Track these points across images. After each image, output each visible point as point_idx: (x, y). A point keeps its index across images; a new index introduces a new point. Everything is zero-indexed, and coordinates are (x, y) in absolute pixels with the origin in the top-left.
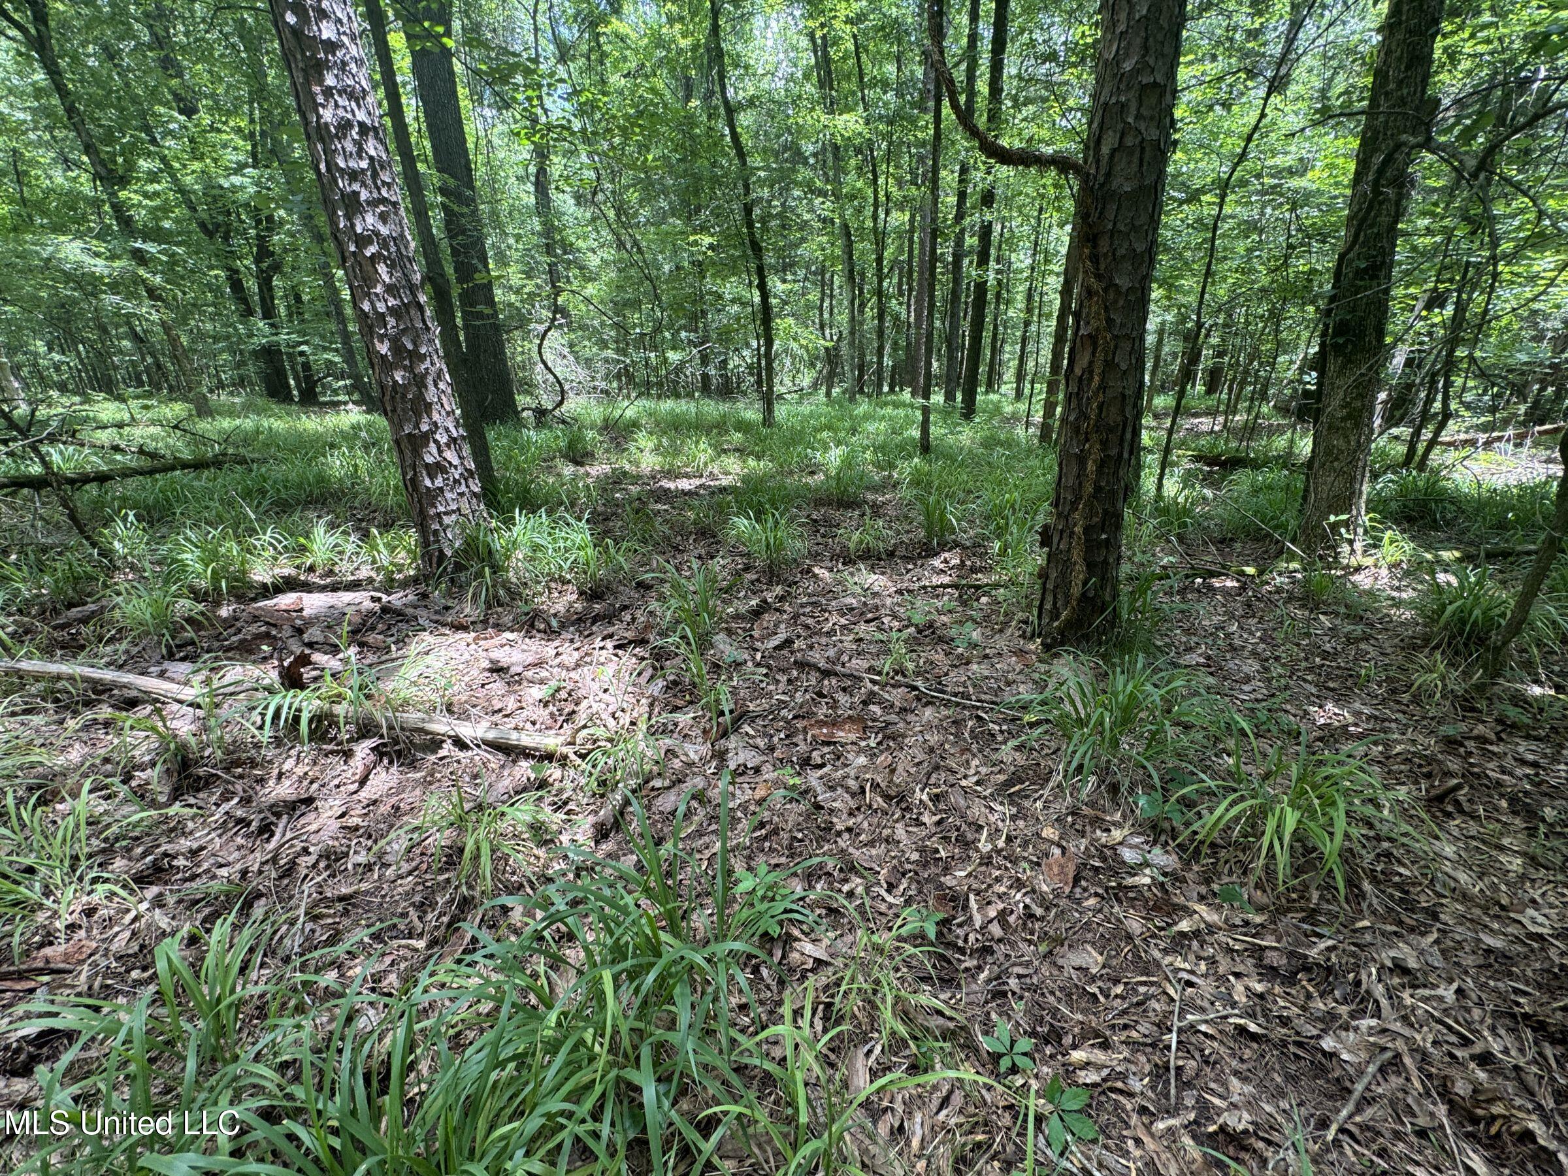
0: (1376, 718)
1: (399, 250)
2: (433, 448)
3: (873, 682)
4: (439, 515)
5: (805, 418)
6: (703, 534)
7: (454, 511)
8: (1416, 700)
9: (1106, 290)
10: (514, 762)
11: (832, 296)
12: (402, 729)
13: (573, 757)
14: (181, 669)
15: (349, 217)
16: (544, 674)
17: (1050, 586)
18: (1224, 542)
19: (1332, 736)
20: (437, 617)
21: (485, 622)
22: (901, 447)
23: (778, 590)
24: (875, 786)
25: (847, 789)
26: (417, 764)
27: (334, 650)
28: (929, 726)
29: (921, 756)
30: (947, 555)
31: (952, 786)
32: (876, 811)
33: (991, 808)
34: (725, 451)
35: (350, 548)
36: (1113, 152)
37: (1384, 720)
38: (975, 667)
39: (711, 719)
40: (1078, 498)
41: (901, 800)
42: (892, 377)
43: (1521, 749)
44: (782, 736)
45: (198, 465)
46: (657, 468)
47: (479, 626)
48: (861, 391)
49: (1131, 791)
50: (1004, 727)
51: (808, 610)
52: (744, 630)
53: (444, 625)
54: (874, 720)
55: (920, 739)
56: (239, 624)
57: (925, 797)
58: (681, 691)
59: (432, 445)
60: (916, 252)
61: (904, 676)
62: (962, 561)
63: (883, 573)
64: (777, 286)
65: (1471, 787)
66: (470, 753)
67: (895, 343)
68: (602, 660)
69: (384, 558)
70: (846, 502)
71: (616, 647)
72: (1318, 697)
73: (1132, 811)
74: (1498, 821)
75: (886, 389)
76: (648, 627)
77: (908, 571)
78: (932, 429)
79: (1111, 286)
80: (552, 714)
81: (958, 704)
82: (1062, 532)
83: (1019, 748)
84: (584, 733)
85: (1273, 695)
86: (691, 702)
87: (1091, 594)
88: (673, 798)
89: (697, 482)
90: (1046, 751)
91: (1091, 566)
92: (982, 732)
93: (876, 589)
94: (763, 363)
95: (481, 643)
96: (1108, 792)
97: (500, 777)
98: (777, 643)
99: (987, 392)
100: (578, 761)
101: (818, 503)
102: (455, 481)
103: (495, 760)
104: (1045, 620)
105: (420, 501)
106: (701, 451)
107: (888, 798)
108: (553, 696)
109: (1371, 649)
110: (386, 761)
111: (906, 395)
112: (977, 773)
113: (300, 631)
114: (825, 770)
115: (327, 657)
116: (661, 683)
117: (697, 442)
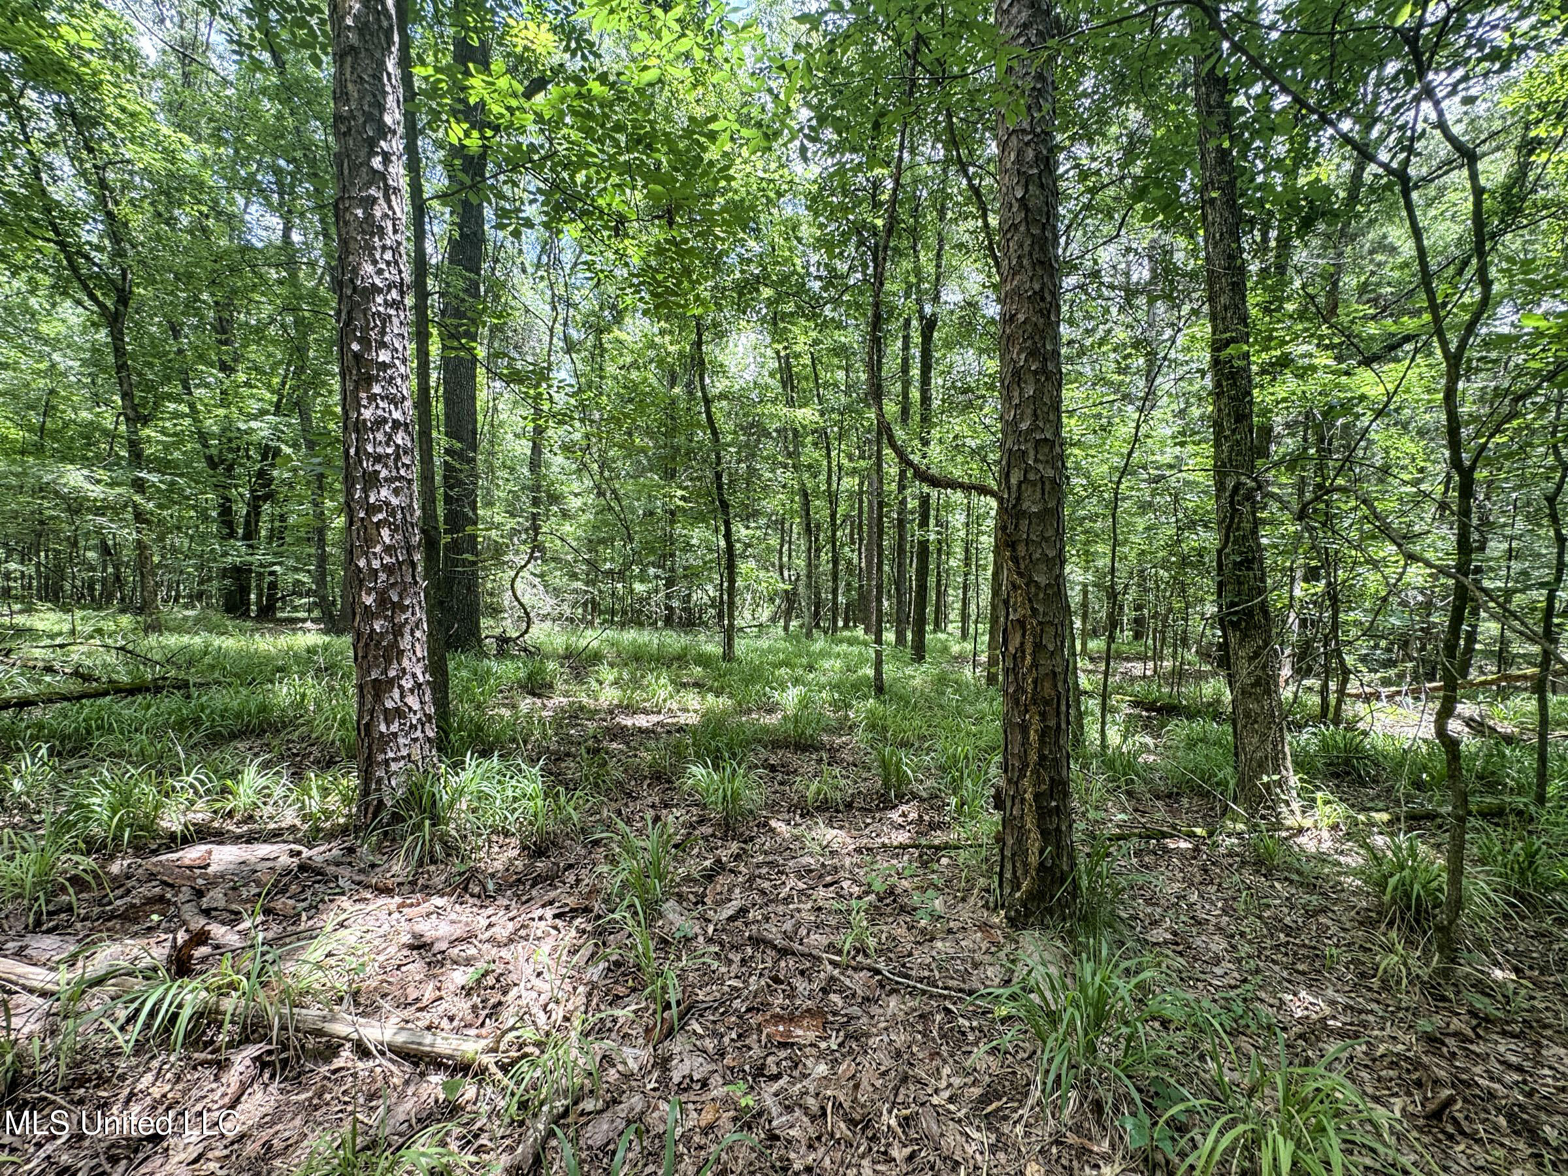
0: (1352, 1008)
1: (404, 517)
2: (396, 694)
3: (832, 962)
4: (387, 762)
5: (764, 653)
6: (658, 778)
7: (403, 757)
8: (1385, 986)
9: (1027, 585)
10: (422, 1075)
11: (790, 542)
12: (297, 1030)
13: (493, 1069)
14: (45, 945)
15: (365, 490)
16: (472, 951)
17: (1008, 853)
18: (1171, 797)
19: (1314, 1032)
20: (362, 878)
21: (413, 883)
22: (856, 686)
23: (734, 847)
24: (838, 1106)
25: (806, 1110)
26: (303, 1079)
27: (234, 918)
28: (893, 1023)
29: (887, 1063)
30: (904, 808)
31: (923, 1104)
32: (838, 1142)
33: (968, 1136)
34: (684, 685)
35: (278, 792)
36: (1020, 483)
37: (1360, 1012)
38: (939, 944)
39: (655, 1012)
40: (1025, 765)
41: (866, 1127)
42: (847, 613)
43: (1502, 1049)
44: (734, 1036)
45: (133, 690)
46: (615, 702)
47: (407, 888)
48: (817, 625)
49: (1116, 1109)
50: (975, 1024)
51: (764, 871)
52: (695, 894)
53: (367, 887)
54: (835, 1014)
55: (886, 1039)
56: (130, 884)
57: (893, 1122)
58: (624, 974)
59: (396, 691)
60: (866, 509)
61: (866, 955)
62: (920, 817)
63: (841, 828)
64: (741, 531)
65: (1465, 1100)
66: (371, 1063)
67: (848, 584)
68: (539, 933)
69: (314, 804)
70: (803, 745)
71: (556, 916)
72: (1289, 982)
73: (1121, 1137)
74: (1502, 1145)
75: (840, 624)
76: (594, 891)
77: (867, 825)
78: (885, 667)
79: (1030, 582)
80: (474, 1008)
81: (924, 992)
82: (1013, 798)
83: (993, 1051)
84: (510, 1036)
85: (1245, 981)
86: (634, 990)
87: (1049, 863)
88: (605, 1127)
89: (655, 719)
90: (1021, 1055)
91: (1044, 833)
92: (952, 1029)
93: (835, 846)
94: (725, 597)
95: (405, 910)
96: (1092, 1111)
97: (402, 1097)
98: (730, 912)
99: (935, 631)
100: (499, 1075)
101: (776, 745)
102: (412, 726)
103: (399, 1073)
104: (1007, 891)
105: (370, 747)
106: (660, 687)
107: (852, 1123)
108: (478, 981)
109: (1330, 923)
110: (266, 1076)
111: (860, 632)
112: (950, 1085)
113: (199, 893)
114: (781, 1082)
115: (224, 929)
116: (602, 965)
117: (657, 678)
